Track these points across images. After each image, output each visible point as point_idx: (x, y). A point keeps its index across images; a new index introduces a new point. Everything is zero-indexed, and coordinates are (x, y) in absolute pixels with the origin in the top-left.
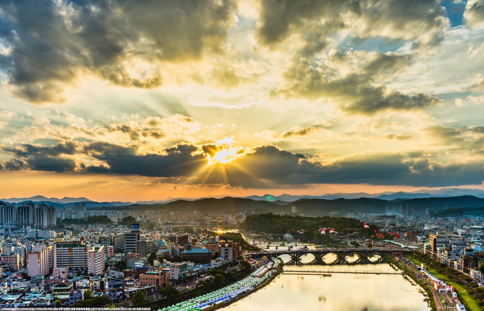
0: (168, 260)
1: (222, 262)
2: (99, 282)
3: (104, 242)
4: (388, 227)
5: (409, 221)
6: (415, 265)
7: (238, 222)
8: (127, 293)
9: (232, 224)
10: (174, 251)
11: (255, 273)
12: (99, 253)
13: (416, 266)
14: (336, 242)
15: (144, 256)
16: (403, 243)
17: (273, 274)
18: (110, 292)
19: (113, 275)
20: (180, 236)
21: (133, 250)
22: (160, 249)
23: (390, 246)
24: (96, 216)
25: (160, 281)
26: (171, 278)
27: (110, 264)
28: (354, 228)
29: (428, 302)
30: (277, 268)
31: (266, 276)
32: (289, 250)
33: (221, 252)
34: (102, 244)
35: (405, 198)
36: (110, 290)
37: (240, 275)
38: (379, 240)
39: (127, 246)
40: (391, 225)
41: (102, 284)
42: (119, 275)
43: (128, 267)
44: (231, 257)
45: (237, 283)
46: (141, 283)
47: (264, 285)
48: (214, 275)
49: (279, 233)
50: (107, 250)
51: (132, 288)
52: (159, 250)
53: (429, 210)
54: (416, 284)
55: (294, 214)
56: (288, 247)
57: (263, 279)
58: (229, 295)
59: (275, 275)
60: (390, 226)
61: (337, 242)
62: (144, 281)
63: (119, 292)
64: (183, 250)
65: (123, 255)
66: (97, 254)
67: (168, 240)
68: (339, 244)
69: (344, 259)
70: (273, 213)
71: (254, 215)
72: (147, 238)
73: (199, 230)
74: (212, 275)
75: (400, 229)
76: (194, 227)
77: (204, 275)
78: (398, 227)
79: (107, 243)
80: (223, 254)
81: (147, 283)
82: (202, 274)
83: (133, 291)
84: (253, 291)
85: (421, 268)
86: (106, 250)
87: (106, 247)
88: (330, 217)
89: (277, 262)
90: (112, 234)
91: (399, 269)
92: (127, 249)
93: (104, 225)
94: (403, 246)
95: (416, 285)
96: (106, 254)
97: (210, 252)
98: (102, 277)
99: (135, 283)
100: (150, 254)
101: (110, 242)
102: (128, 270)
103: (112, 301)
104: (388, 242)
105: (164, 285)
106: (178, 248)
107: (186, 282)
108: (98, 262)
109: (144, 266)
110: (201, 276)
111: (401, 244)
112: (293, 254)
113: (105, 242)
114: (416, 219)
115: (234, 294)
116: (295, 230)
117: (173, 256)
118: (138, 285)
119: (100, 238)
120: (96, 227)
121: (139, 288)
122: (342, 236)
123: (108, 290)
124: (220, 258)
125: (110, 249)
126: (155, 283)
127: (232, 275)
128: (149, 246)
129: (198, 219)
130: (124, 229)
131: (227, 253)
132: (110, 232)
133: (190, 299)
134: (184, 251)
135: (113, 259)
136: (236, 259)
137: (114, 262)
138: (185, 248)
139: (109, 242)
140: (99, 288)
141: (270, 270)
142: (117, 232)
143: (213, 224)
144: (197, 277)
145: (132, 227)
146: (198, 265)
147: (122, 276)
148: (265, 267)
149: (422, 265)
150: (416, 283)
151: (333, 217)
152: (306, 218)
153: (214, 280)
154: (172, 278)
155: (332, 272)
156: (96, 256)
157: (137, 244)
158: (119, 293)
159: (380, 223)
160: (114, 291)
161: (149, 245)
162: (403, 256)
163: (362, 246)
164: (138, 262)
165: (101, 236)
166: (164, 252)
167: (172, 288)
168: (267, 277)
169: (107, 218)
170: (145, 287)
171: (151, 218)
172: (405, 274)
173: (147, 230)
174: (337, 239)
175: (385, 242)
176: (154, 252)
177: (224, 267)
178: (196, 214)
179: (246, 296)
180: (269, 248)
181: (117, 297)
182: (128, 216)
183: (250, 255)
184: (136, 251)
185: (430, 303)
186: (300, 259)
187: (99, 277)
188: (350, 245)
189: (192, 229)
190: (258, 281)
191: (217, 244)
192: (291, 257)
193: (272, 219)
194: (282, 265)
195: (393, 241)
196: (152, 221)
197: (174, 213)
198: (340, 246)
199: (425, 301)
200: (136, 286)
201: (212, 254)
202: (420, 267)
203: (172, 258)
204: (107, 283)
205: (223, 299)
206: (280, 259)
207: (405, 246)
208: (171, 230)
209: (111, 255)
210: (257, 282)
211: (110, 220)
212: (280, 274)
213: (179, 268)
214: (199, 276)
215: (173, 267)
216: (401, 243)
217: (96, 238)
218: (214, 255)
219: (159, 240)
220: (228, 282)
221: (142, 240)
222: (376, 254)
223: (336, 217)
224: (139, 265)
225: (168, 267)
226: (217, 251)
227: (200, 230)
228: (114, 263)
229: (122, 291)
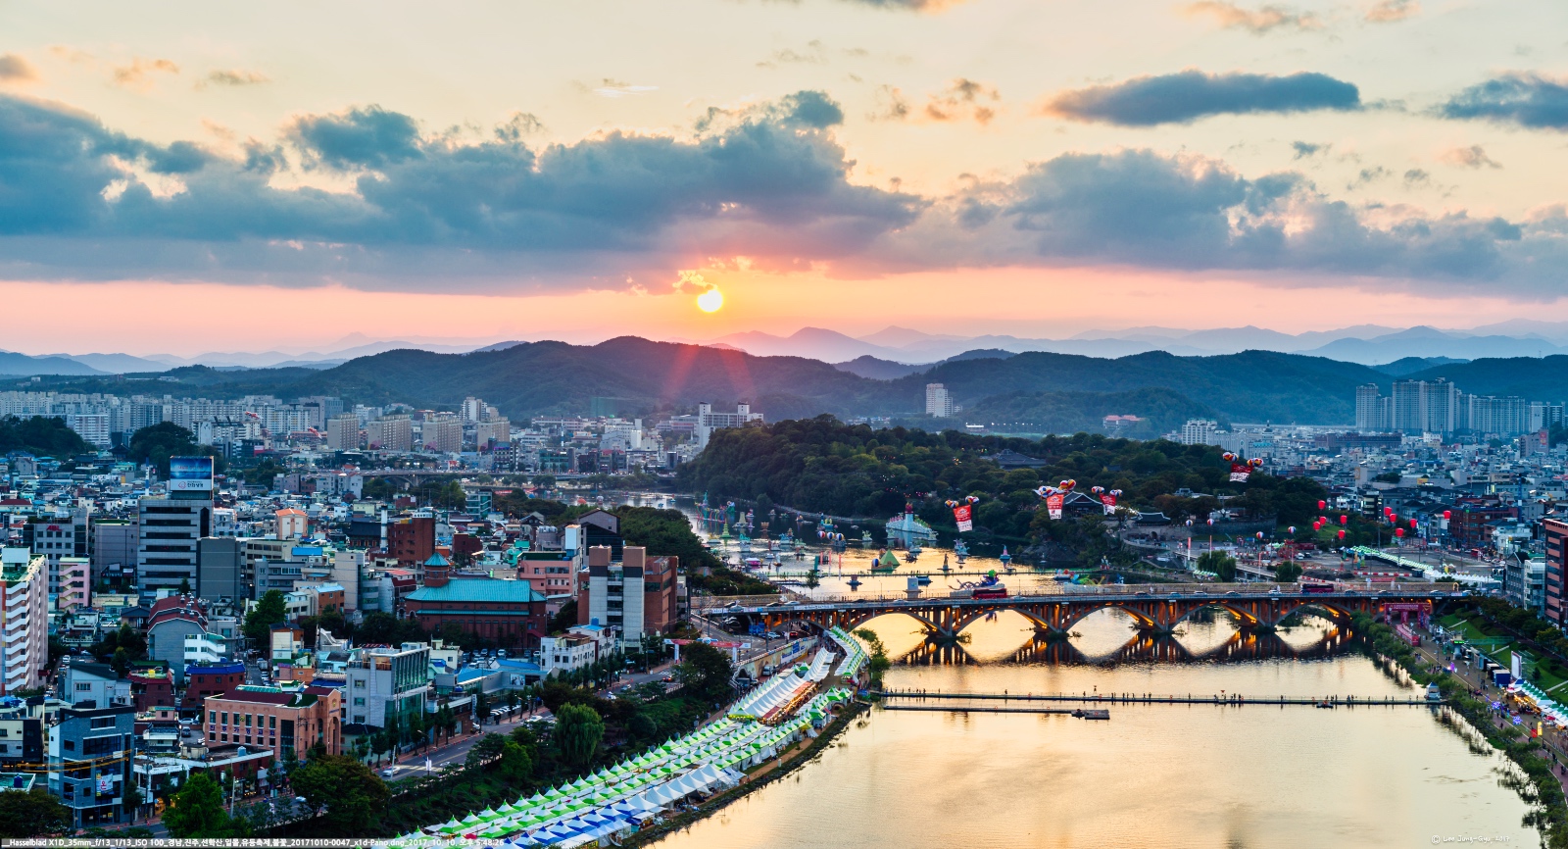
0: (341, 629)
1: (594, 649)
2: (19, 725)
3: (45, 540)
4: (1369, 488)
5: (1458, 460)
6: (1486, 662)
7: (672, 457)
8: (144, 784)
9: (646, 468)
10: (369, 590)
11: (751, 702)
12: (24, 592)
13: (1490, 665)
14: (1132, 557)
15: (229, 611)
16: (1431, 560)
17: (837, 708)
18: (66, 774)
19: (81, 696)
20: (398, 521)
21: (179, 581)
22: (304, 577)
23: (1376, 575)
24: (16, 419)
25: (299, 733)
26: (349, 720)
27: (73, 644)
28: (1215, 490)
29: (1542, 828)
30: (856, 680)
31: (804, 720)
32: (912, 592)
33: (591, 599)
34: (40, 545)
35: (1443, 358)
36: (68, 766)
37: (676, 711)
38: (1325, 548)
39: (150, 561)
40: (1379, 479)
41: (33, 734)
42: (110, 694)
43: (153, 660)
44: (635, 624)
45: (661, 750)
46: (213, 736)
47: (790, 760)
48: (554, 711)
49: (867, 513)
50: (58, 579)
51: (168, 760)
52: (296, 584)
53: (1545, 409)
54: (1490, 747)
55: (940, 422)
56: (905, 579)
57: (788, 732)
58: (623, 807)
59: (844, 715)
60: (1376, 485)
61: (1136, 558)
62: (224, 728)
63: (110, 776)
64: (409, 585)
65: (134, 601)
66: (16, 594)
67: (343, 539)
68: (1145, 566)
69: (1164, 637)
70: (837, 416)
71: (746, 425)
72: (243, 527)
73: (489, 490)
74: (544, 709)
75: (1418, 496)
76: (464, 476)
77: (507, 709)
78: (1412, 490)
79: (59, 545)
80: (598, 609)
81: (236, 738)
82: (499, 704)
83: (174, 774)
84: (739, 788)
85: (1509, 675)
86: (54, 578)
87: (54, 562)
88: (1103, 438)
89: (857, 650)
90: (82, 501)
91: (1414, 682)
92: (149, 575)
93: (49, 460)
94: (1431, 573)
95: (1490, 752)
96: (54, 596)
97: (537, 598)
98: (32, 703)
99: (184, 736)
100: (254, 603)
101: (72, 540)
102: (151, 674)
103: (76, 819)
104: (1367, 558)
105: (318, 750)
106: (387, 575)
107: (423, 740)
108: (15, 630)
109: (228, 657)
110: (495, 712)
111: (1424, 566)
112: (932, 613)
113: (49, 540)
114: (1490, 452)
115: (648, 805)
116: (939, 500)
117: (364, 612)
118: (199, 745)
119: (30, 520)
120: (12, 468)
121: (200, 759)
122: (1158, 530)
123: (57, 764)
124: (584, 630)
125: (75, 574)
126: (278, 738)
127: (642, 710)
128: (250, 562)
129: (482, 441)
130: (138, 482)
131: (619, 605)
132: (76, 494)
133: (437, 823)
134: (413, 589)
135: (87, 618)
136: (658, 634)
137: (91, 632)
138: (419, 576)
139: (69, 540)
140: (19, 753)
141: (822, 686)
142: (108, 495)
143: (554, 467)
144: (472, 717)
145: (178, 474)
146: (479, 661)
147: (124, 700)
148: (800, 675)
149: (1516, 661)
150: (1489, 741)
151: (1120, 441)
152: (993, 444)
153: (556, 737)
154: (357, 718)
155: (1113, 700)
156: (9, 603)
157: (198, 552)
158: (105, 782)
159: (1329, 470)
160: (84, 772)
161: (250, 557)
162: (1432, 622)
163: (1251, 576)
164: (199, 636)
165: (35, 513)
166: (322, 595)
167: (357, 768)
168: (807, 721)
169: (64, 426)
170: (226, 758)
171: (264, 434)
172: (1443, 704)
173: (247, 484)
174: (1137, 543)
175: (1351, 555)
176: (275, 594)
177: (604, 669)
178: (473, 415)
179: (706, 813)
180: (817, 584)
181: (99, 799)
182: (158, 422)
183: (730, 615)
184: (193, 587)
185: (1551, 832)
186: (962, 639)
187: (17, 703)
188: (1197, 572)
189: (455, 487)
190: (762, 743)
191: (570, 559)
192: (921, 626)
193: (835, 445)
194: (878, 665)
195: (1387, 553)
196: (267, 447)
197: (371, 412)
198: (1150, 573)
199: (1531, 824)
200: (189, 751)
201: (549, 608)
202: (1507, 671)
203: (357, 622)
204: (55, 732)
205: (597, 825)
206: (868, 636)
207: (1439, 575)
208: (357, 491)
209: (77, 600)
210: (757, 747)
211: (79, 436)
212: (867, 707)
213: (389, 673)
214: (483, 713)
215: (360, 666)
216: (1425, 562)
217: (12, 521)
218: (557, 615)
219: (297, 537)
220: (622, 743)
221: (222, 533)
222: (1314, 613)
223: (1129, 439)
224: (203, 650)
225: (337, 664)
226: (573, 592)
227: (494, 494)
228: (88, 641)
229: (123, 770)
